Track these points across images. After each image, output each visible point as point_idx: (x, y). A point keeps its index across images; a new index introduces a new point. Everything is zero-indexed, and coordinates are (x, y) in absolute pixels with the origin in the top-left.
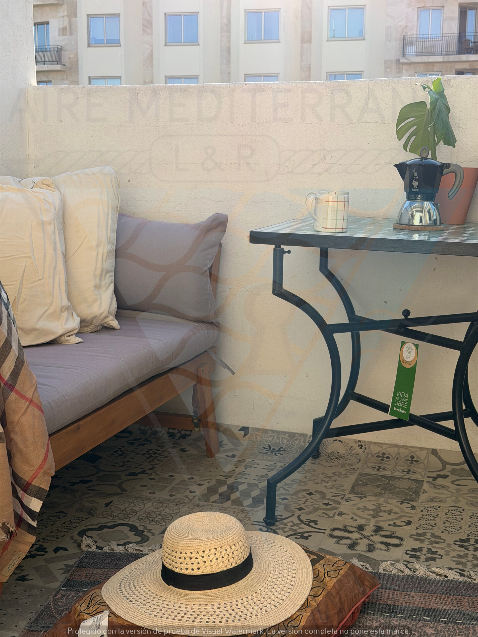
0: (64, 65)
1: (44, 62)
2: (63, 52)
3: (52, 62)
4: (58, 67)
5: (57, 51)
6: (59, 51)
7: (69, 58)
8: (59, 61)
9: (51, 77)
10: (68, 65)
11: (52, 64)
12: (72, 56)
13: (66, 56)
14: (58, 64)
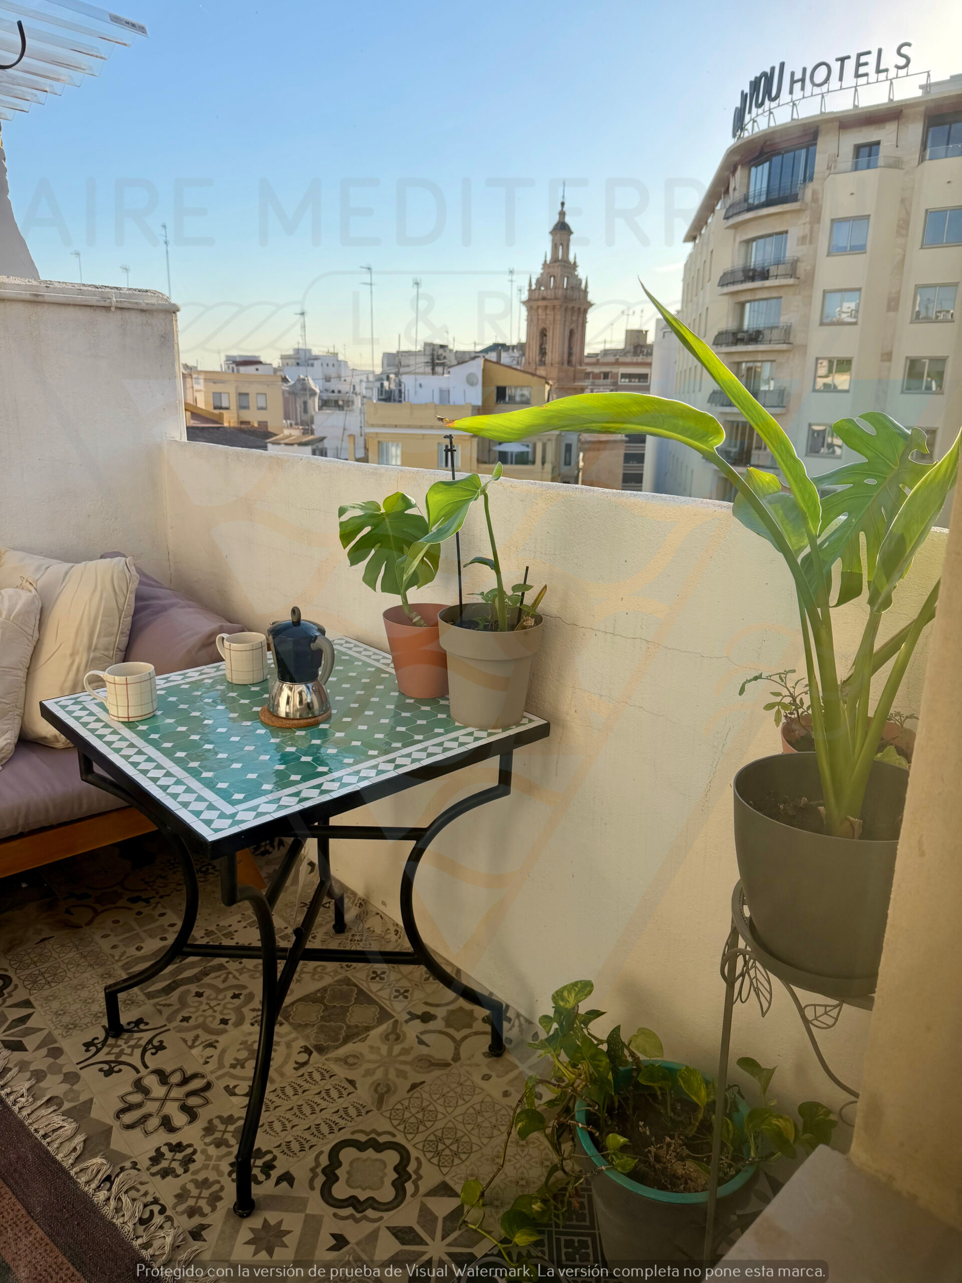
0: (799, 278)
1: (777, 276)
2: (799, 264)
3: (785, 276)
4: (791, 281)
5: (792, 263)
6: (795, 263)
7: (805, 270)
8: (792, 274)
9: (781, 293)
10: (802, 277)
11: (785, 278)
12: (808, 268)
13: (802, 268)
14: (791, 277)
